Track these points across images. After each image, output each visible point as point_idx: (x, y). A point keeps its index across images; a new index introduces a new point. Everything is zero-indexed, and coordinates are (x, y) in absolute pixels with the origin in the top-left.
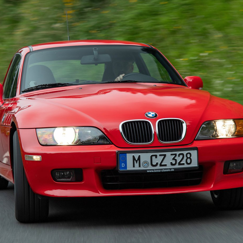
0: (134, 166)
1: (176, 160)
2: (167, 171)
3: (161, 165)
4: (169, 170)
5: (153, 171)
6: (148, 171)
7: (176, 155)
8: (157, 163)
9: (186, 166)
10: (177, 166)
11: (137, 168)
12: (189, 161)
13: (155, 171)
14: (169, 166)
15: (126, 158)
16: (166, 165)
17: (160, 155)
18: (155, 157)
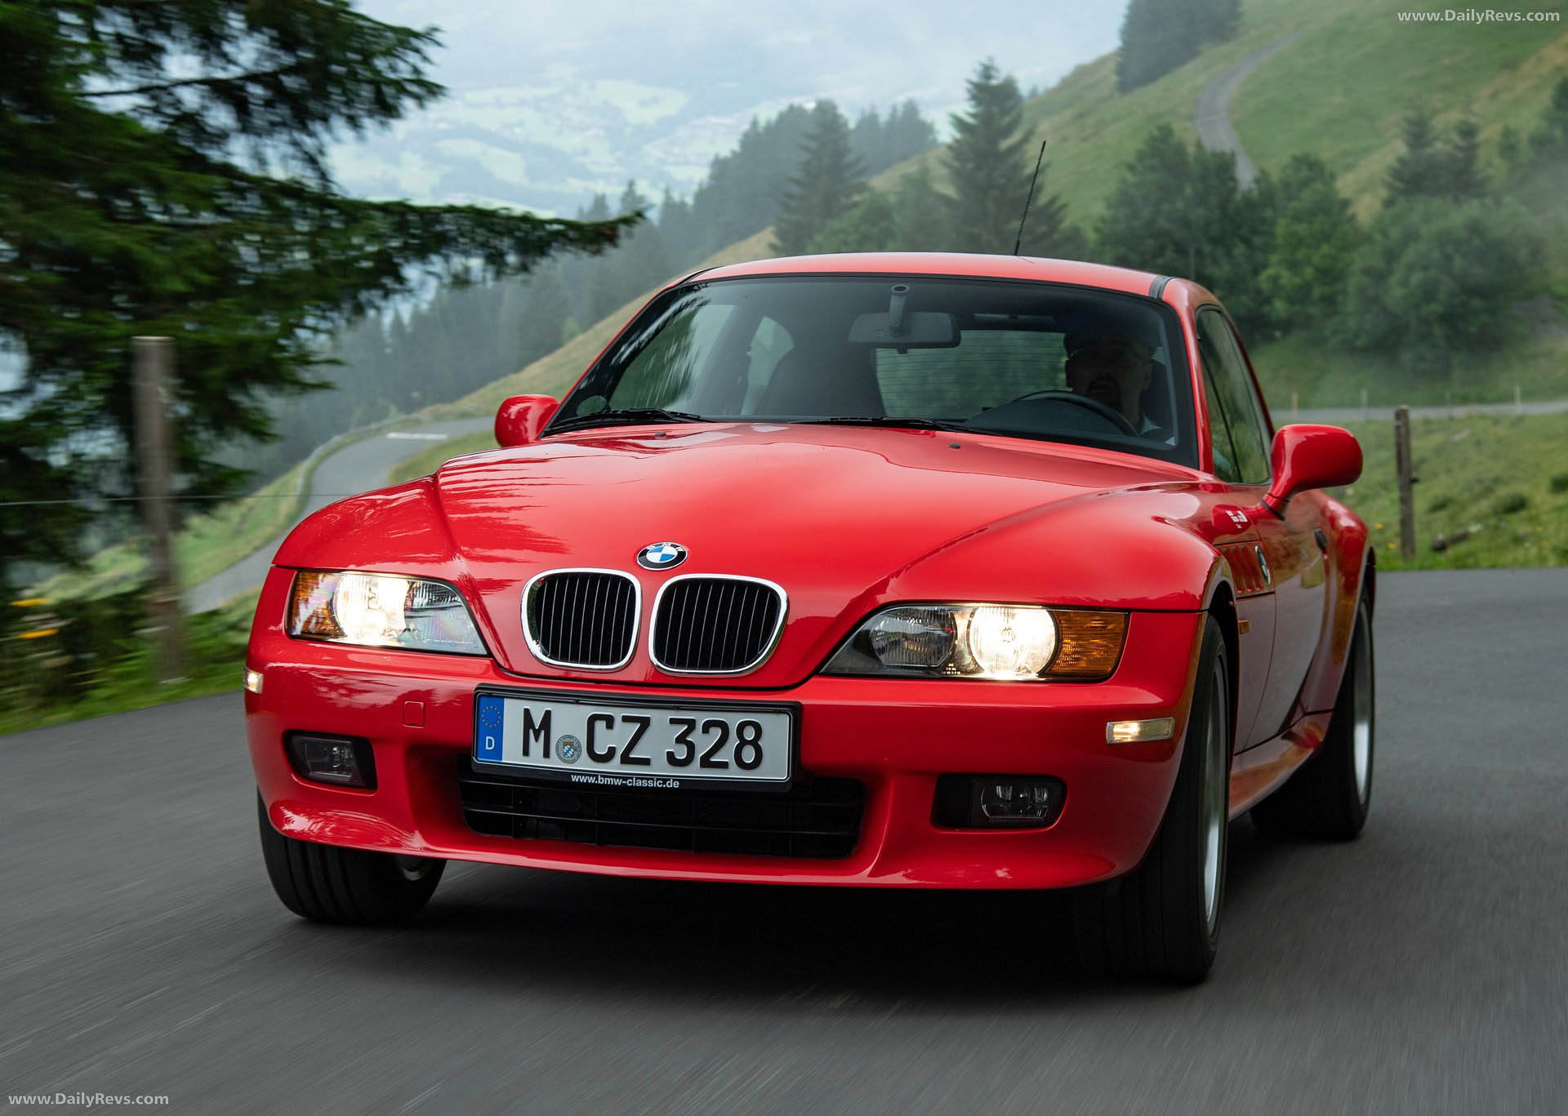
0: (526, 752)
1: (691, 747)
2: (651, 784)
3: (626, 759)
4: (658, 784)
5: (592, 780)
6: (574, 779)
7: (691, 724)
8: (612, 751)
9: (734, 773)
10: (694, 771)
11: (536, 759)
12: (749, 755)
13: (601, 781)
14: (661, 768)
15: (502, 715)
16: (646, 762)
17: (626, 719)
18: (604, 723)
